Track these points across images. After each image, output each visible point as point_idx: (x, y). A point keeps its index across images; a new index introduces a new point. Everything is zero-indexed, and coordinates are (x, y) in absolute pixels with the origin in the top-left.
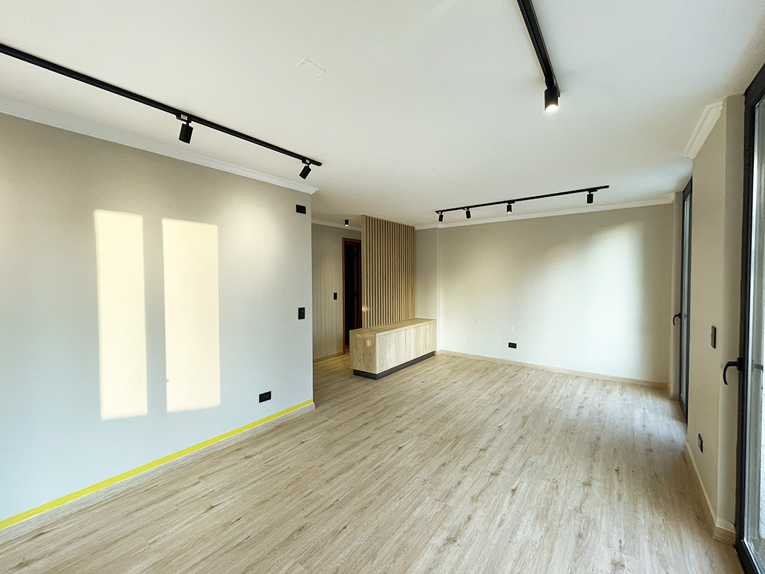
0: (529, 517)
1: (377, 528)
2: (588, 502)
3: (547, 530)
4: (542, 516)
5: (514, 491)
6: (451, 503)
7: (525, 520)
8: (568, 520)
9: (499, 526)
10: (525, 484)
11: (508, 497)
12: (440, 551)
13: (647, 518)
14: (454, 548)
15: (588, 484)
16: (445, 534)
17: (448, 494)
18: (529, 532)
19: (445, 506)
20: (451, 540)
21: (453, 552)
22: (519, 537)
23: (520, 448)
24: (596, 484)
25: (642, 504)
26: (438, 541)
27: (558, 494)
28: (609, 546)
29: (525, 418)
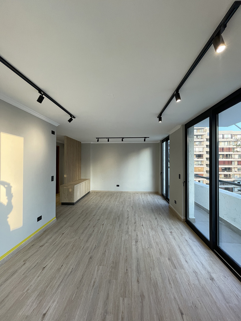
0: (150, 230)
1: (115, 247)
2: (159, 222)
3: (155, 231)
4: (152, 229)
5: (142, 225)
6: (130, 233)
7: (149, 230)
8: (158, 227)
9: (145, 234)
10: (144, 223)
11: (142, 227)
12: (136, 245)
13: (170, 222)
14: (139, 243)
15: (156, 219)
16: (134, 241)
17: (127, 232)
18: (152, 233)
19: (129, 235)
20: (136, 242)
21: (139, 244)
22: (151, 235)
23: (136, 215)
24: (158, 218)
25: (168, 220)
26: (134, 243)
27: (152, 223)
28: (168, 229)
29: (132, 207)
